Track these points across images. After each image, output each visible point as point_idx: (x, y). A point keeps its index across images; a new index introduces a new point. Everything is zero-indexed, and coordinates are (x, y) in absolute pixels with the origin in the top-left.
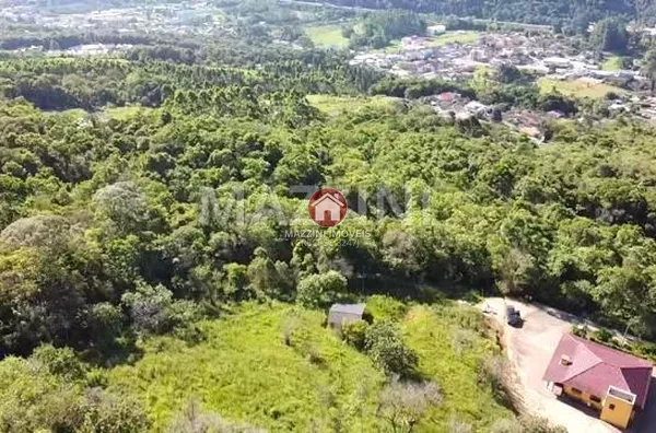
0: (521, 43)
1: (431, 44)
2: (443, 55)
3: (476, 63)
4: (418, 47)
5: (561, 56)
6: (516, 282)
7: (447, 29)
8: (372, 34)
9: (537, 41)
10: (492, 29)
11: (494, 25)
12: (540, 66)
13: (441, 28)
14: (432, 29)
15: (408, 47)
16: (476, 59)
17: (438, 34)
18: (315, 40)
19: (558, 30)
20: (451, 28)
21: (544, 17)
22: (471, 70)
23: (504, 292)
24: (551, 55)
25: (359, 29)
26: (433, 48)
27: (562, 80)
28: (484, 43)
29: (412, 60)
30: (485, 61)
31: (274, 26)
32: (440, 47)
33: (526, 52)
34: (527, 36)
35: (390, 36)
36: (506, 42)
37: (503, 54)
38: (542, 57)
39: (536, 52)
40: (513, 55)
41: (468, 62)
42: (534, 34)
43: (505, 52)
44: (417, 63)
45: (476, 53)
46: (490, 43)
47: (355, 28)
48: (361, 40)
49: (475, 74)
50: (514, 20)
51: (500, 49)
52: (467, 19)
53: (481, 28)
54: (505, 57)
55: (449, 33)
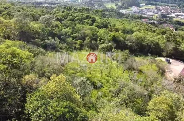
0: (168, 9)
1: (141, 9)
2: (144, 12)
3: (154, 14)
4: (137, 9)
5: (180, 12)
6: (169, 52)
7: (145, 5)
8: (123, 5)
9: (173, 8)
10: (159, 5)
11: (160, 4)
12: (173, 15)
13: (144, 4)
14: (141, 4)
15: (134, 9)
16: (154, 13)
17: (143, 6)
18: (107, 7)
19: (179, 6)
20: (147, 4)
21: (175, 2)
22: (152, 16)
23: (165, 55)
24: (177, 12)
25: (120, 4)
26: (141, 10)
27: (180, 19)
28: (157, 8)
29: (135, 12)
30: (157, 13)
31: (96, 3)
32: (143, 9)
33: (169, 11)
34: (170, 7)
35: (129, 6)
36: (163, 8)
37: (162, 11)
38: (174, 13)
39: (172, 11)
40: (165, 12)
41: (151, 13)
42: (172, 7)
43: (163, 11)
44: (136, 13)
45: (154, 11)
46: (158, 9)
47: (119, 4)
48: (120, 7)
49: (154, 17)
50: (166, 3)
51: (161, 10)
52: (151, 2)
53: (156, 5)
54: (163, 12)
55: (146, 6)
